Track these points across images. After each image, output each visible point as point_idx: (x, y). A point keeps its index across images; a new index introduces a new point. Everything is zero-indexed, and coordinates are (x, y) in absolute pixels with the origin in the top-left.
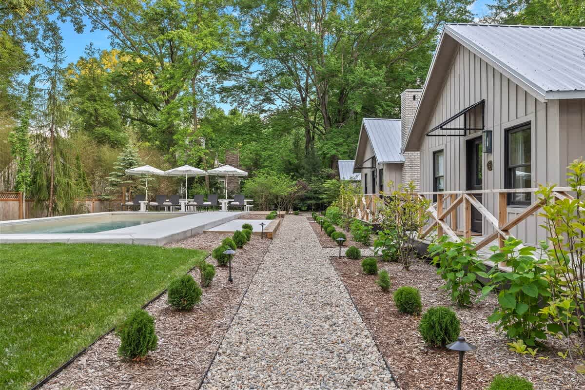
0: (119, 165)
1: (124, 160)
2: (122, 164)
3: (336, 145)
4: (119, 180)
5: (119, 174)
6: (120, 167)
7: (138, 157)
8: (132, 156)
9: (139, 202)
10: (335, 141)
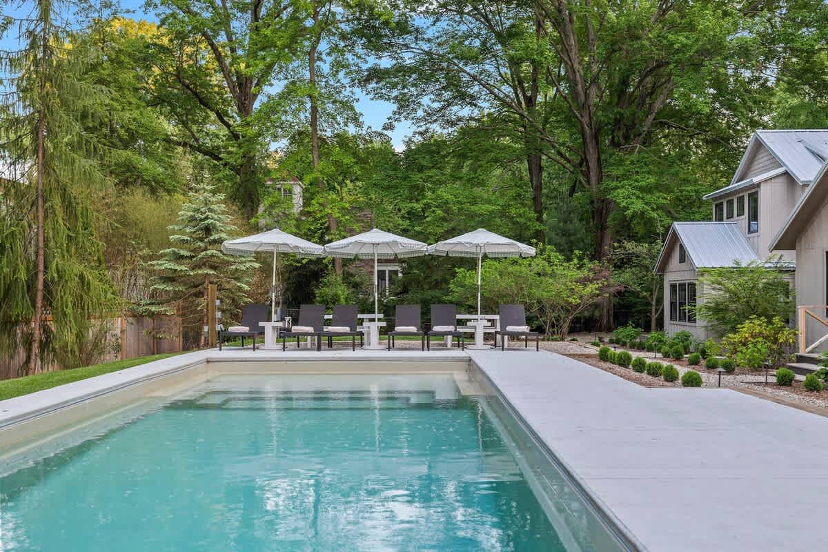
0: (181, 232)
1: (192, 219)
2: (188, 230)
3: (641, 189)
4: (184, 268)
5: (182, 252)
6: (186, 238)
7: (223, 213)
8: (210, 210)
9: (261, 324)
10: (636, 181)
